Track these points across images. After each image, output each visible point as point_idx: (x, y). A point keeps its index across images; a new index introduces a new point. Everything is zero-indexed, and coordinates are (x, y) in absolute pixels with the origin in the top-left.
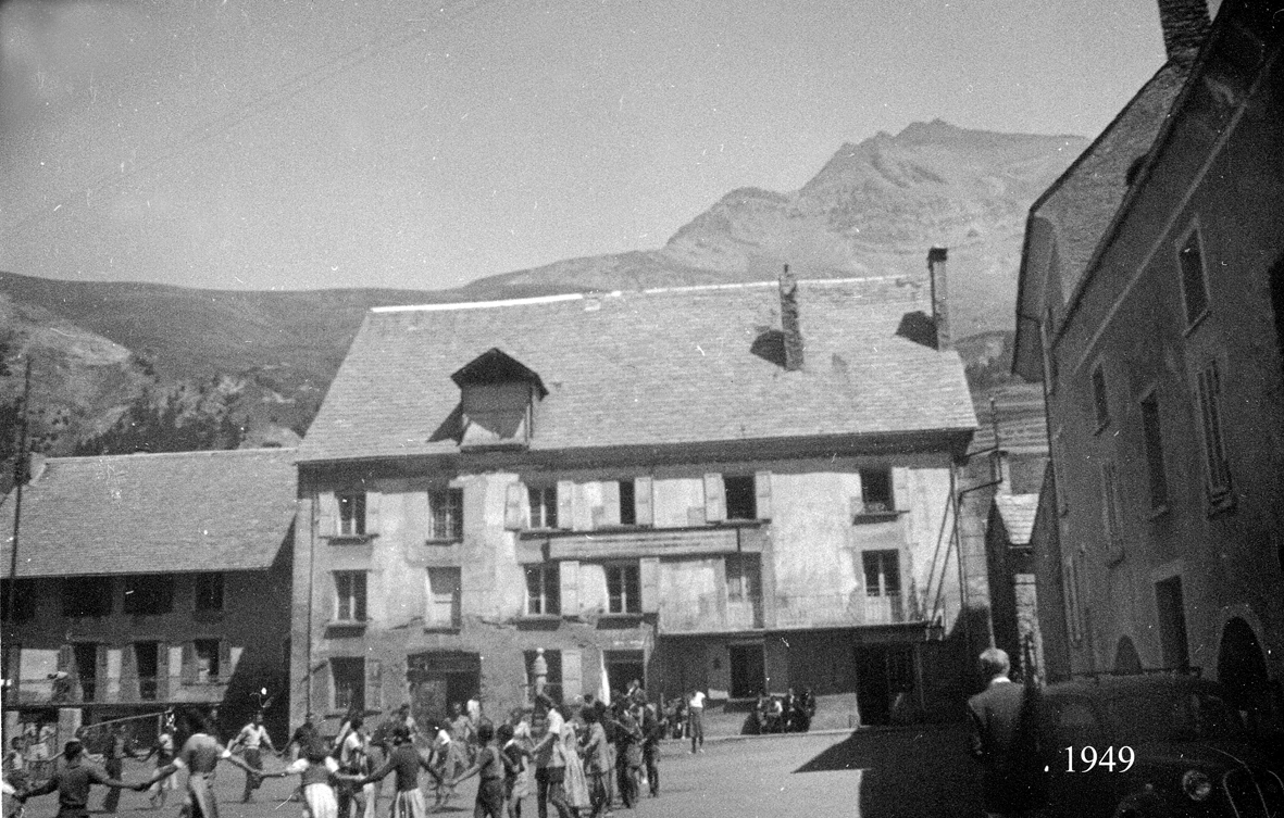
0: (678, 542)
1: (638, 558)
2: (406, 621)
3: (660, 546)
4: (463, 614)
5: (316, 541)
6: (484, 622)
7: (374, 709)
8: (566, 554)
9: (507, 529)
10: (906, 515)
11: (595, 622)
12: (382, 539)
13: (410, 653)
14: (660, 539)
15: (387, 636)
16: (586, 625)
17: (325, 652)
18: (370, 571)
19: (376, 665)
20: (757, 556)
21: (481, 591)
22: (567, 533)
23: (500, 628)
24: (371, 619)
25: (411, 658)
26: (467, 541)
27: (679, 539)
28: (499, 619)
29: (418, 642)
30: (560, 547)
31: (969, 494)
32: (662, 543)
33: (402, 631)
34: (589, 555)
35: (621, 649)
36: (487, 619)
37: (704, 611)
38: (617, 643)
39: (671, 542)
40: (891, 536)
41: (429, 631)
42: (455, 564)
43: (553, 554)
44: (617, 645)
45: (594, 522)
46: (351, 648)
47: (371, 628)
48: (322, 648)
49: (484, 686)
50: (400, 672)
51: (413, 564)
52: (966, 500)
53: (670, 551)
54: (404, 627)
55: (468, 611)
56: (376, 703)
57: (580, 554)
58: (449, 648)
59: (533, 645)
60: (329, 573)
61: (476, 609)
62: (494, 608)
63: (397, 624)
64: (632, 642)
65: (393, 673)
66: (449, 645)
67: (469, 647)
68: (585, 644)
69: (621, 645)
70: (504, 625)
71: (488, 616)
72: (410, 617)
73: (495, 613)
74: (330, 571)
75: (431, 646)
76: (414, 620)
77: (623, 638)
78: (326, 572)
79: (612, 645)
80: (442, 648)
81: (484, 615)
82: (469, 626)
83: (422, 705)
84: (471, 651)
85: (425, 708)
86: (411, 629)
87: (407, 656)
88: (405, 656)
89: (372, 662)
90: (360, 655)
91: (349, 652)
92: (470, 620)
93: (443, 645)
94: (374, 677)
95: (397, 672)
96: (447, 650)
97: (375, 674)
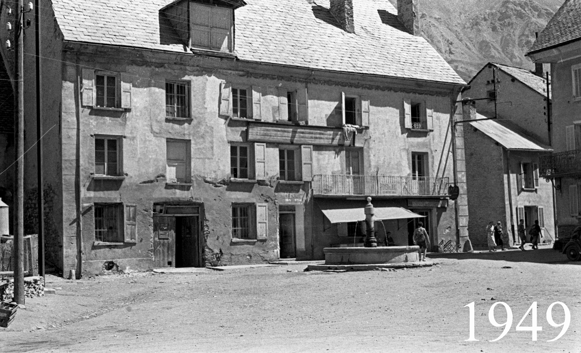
0: (322, 136)
1: (300, 145)
2: (152, 179)
3: (312, 138)
4: (192, 175)
5: (81, 109)
6: (207, 182)
7: (131, 241)
8: (258, 137)
9: (220, 116)
10: (431, 133)
11: (275, 185)
12: (133, 112)
13: (156, 201)
14: (312, 133)
15: (139, 187)
16: (269, 187)
17: (91, 199)
18: (125, 137)
19: (132, 209)
20: (361, 149)
21: (203, 159)
22: (258, 123)
23: (216, 186)
24: (127, 175)
25: (154, 206)
26: (194, 122)
27: (323, 134)
28: (216, 179)
29: (162, 194)
30: (255, 133)
31: (459, 124)
32: (313, 136)
33: (150, 184)
34: (272, 139)
35: (289, 204)
36: (208, 179)
37: (335, 182)
38: (287, 200)
39: (318, 136)
40: (425, 145)
41: (168, 186)
42: (187, 138)
43: (250, 137)
45: (274, 117)
46: (111, 196)
47: (127, 181)
48: (89, 196)
49: (207, 226)
50: (148, 215)
51: (156, 134)
52: (457, 127)
53: (317, 142)
54: (151, 182)
55: (196, 173)
56: (132, 236)
57: (267, 138)
58: (183, 198)
59: (238, 199)
60: (92, 136)
61: (200, 172)
62: (212, 172)
63: (146, 179)
64: (295, 200)
65: (144, 216)
66: (184, 197)
67: (196, 199)
68: (268, 200)
69: (289, 202)
70: (219, 185)
71: (209, 177)
72: (156, 175)
73: (213, 176)
74: (93, 134)
75: (171, 197)
76: (158, 177)
77: (291, 197)
78: (89, 135)
79: (285, 202)
80: (179, 198)
81: (206, 176)
82: (197, 183)
83: (159, 239)
84: (198, 202)
85: (161, 240)
86: (156, 184)
87: (154, 203)
88: (152, 204)
89: (129, 208)
90: (118, 201)
91: (109, 199)
92: (197, 179)
93: (179, 196)
94: (130, 218)
95: (146, 215)
96: (183, 200)
97: (131, 216)
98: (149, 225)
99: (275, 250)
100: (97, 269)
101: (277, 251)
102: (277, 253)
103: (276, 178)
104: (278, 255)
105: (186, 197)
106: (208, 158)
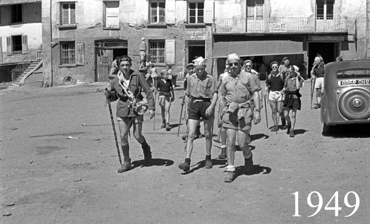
2: (94, 25)
7: (80, 64)
13: (96, 40)
15: (85, 31)
16: (178, 28)
17: (57, 39)
18: (77, 2)
21: (128, 12)
23: (138, 29)
24: (78, 24)
25: (97, 42)
28: (137, 24)
29: (100, 34)
33: (92, 29)
35: (194, 39)
36: (131, 25)
37: (235, 23)
38: (192, 37)
41: (105, 30)
44: (192, 38)
46: (69, 37)
47: (78, 27)
50: (92, 48)
55: (123, 21)
56: (81, 61)
59: (153, 37)
60: (58, 3)
61: (125, 20)
62: (134, 20)
63: (90, 26)
64: (199, 37)
67: (123, 37)
68: (177, 37)
69: (194, 38)
70: (140, 28)
71: (132, 23)
72: (96, 23)
73: (135, 23)
74: (58, 2)
75: (105, 36)
76: (98, 24)
77: (195, 35)
78: (56, 2)
79: (190, 38)
81: (130, 23)
82: (123, 28)
83: (103, 63)
84: (124, 39)
85: (104, 64)
86: (96, 29)
87: (95, 41)
88: (94, 41)
89: (78, 44)
90: (73, 40)
91: (68, 39)
92: (123, 25)
93: (111, 36)
94: (79, 50)
95: (90, 48)
96: (113, 38)
97: (80, 49)
98: (92, 54)
99: (181, 73)
100: (60, 81)
101: (182, 73)
102: (182, 74)
103: (183, 22)
104: (182, 76)
105: (115, 36)
106: (131, 12)
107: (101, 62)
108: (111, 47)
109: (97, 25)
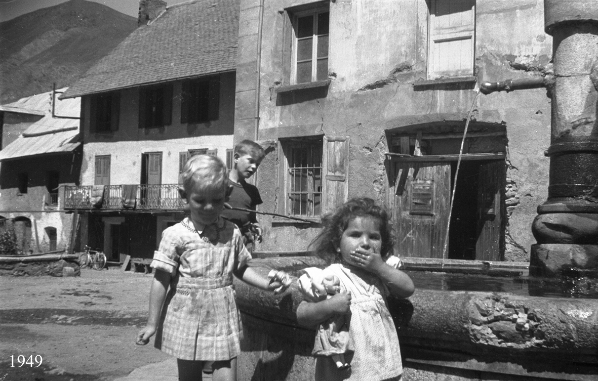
2: (385, 75)
6: (518, 67)
13: (391, 127)
15: (357, 100)
17: (272, 130)
19: (339, 146)
24: (334, 75)
25: (393, 136)
33: (379, 90)
36: (522, 61)
46: (307, 121)
47: (335, 89)
48: (271, 126)
49: (513, 183)
50: (375, 158)
54: (380, 84)
58: (454, 115)
60: (281, 12)
61: (499, 44)
62: (534, 40)
63: (371, 80)
65: (366, 161)
66: (454, 111)
67: (486, 114)
71: (523, 54)
72: (393, 67)
73: (536, 50)
74: (282, 9)
75: (424, 113)
76: (398, 70)
78: (276, 12)
80: (441, 115)
81: (516, 54)
82: (489, 74)
83: (412, 214)
84: (490, 120)
85: (417, 220)
86: (393, 86)
87: (386, 131)
88: (383, 133)
89: (333, 143)
90: (317, 132)
91: (303, 129)
92: (490, 64)
93: (444, 111)
94: (335, 166)
95: (369, 159)
96: (451, 118)
97: (338, 162)
98: (375, 181)
105: (459, 110)
106: (522, 8)
107: (408, 213)
108: (444, 156)
109: (397, 75)
